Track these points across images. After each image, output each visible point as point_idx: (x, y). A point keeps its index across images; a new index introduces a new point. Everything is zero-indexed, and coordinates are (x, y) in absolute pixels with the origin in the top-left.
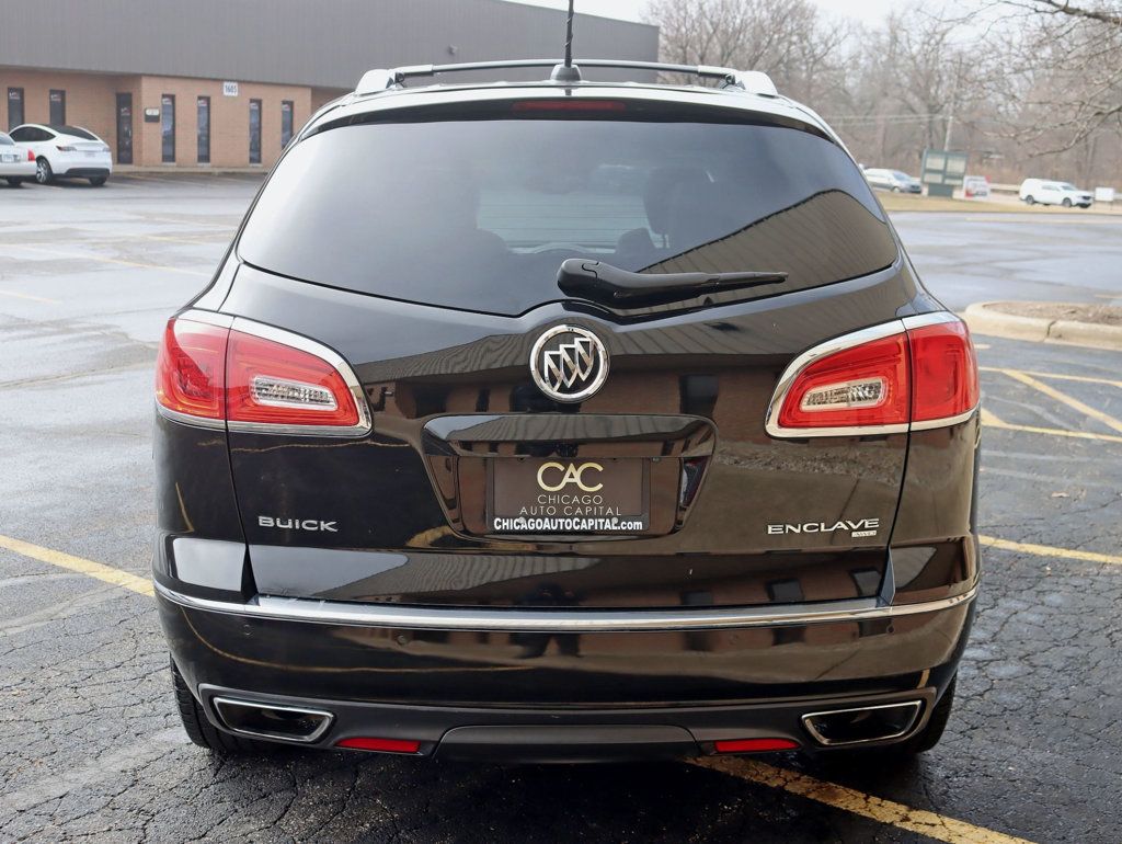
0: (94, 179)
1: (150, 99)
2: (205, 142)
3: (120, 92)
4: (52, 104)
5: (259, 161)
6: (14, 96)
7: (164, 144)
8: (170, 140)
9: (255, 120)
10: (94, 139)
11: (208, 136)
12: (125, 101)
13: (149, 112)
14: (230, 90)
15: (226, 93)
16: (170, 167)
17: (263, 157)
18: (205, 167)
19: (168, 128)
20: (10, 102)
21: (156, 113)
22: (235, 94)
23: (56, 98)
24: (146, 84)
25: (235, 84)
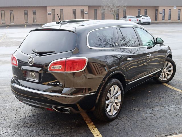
0: (148, 23)
1: (160, 10)
2: (170, 17)
3: (156, 9)
4: (145, 11)
5: (179, 20)
6: (139, 10)
7: (163, 17)
8: (164, 17)
9: (179, 13)
10: (148, 17)
11: (170, 16)
12: (157, 10)
13: (160, 12)
14: (175, 8)
15: (174, 8)
16: (163, 21)
17: (180, 19)
18: (170, 21)
19: (163, 15)
20: (138, 11)
21: (161, 12)
22: (176, 8)
23: (146, 10)
24: (160, 8)
25: (176, 7)
